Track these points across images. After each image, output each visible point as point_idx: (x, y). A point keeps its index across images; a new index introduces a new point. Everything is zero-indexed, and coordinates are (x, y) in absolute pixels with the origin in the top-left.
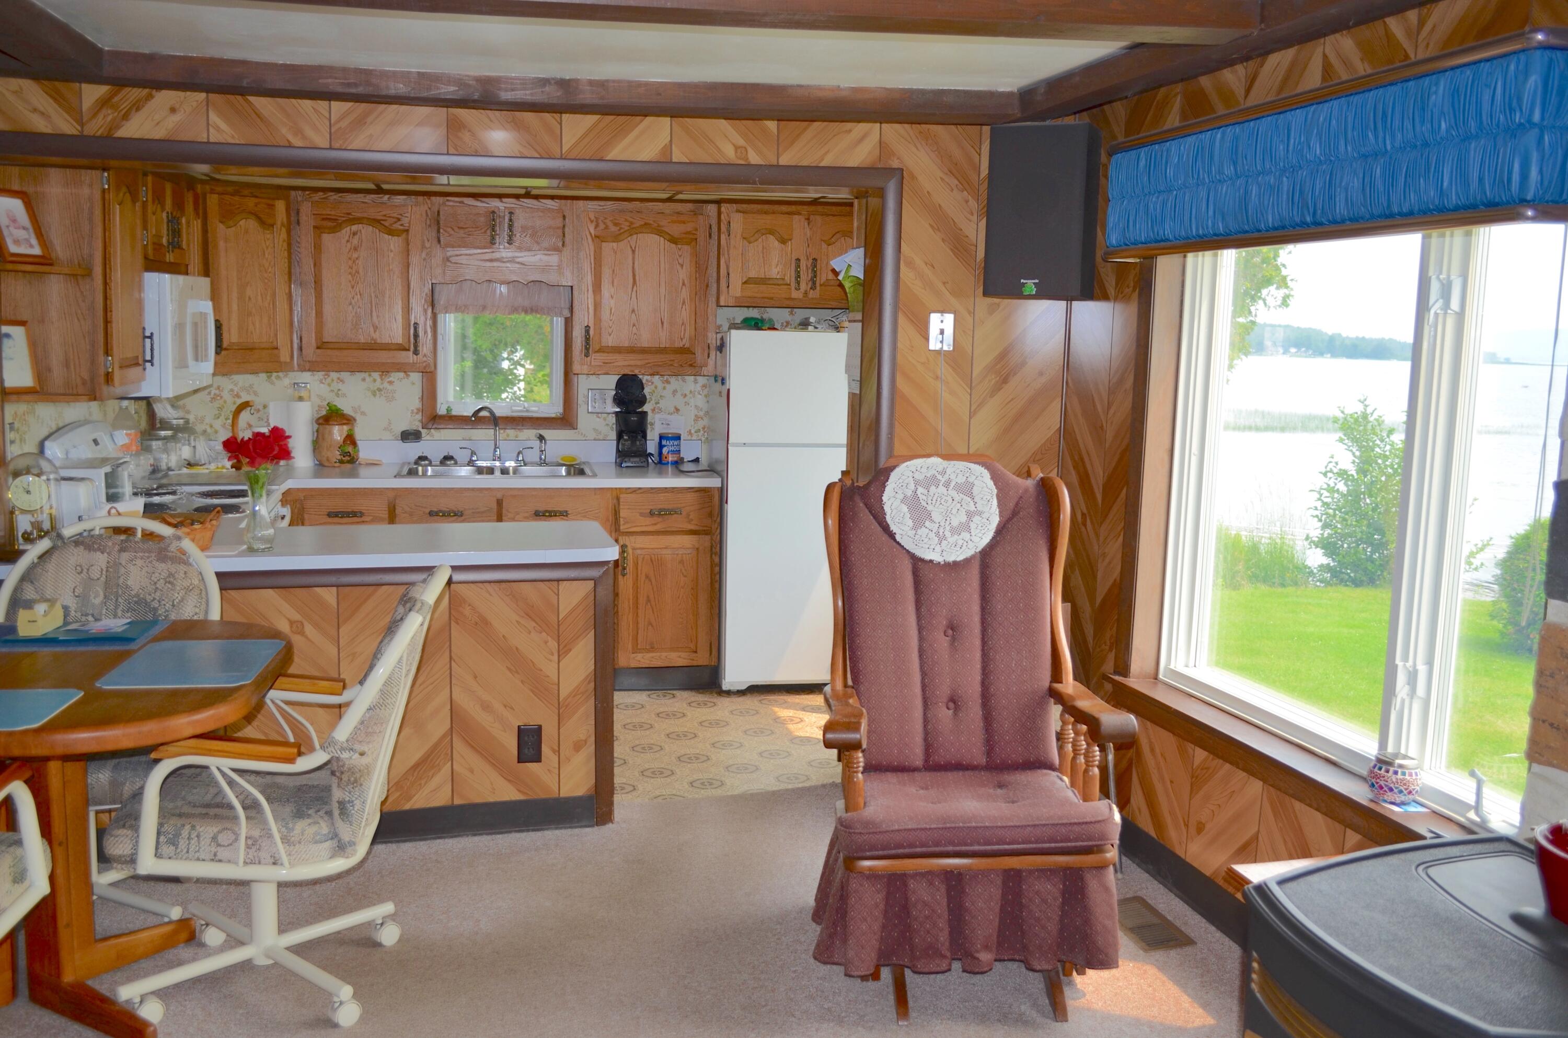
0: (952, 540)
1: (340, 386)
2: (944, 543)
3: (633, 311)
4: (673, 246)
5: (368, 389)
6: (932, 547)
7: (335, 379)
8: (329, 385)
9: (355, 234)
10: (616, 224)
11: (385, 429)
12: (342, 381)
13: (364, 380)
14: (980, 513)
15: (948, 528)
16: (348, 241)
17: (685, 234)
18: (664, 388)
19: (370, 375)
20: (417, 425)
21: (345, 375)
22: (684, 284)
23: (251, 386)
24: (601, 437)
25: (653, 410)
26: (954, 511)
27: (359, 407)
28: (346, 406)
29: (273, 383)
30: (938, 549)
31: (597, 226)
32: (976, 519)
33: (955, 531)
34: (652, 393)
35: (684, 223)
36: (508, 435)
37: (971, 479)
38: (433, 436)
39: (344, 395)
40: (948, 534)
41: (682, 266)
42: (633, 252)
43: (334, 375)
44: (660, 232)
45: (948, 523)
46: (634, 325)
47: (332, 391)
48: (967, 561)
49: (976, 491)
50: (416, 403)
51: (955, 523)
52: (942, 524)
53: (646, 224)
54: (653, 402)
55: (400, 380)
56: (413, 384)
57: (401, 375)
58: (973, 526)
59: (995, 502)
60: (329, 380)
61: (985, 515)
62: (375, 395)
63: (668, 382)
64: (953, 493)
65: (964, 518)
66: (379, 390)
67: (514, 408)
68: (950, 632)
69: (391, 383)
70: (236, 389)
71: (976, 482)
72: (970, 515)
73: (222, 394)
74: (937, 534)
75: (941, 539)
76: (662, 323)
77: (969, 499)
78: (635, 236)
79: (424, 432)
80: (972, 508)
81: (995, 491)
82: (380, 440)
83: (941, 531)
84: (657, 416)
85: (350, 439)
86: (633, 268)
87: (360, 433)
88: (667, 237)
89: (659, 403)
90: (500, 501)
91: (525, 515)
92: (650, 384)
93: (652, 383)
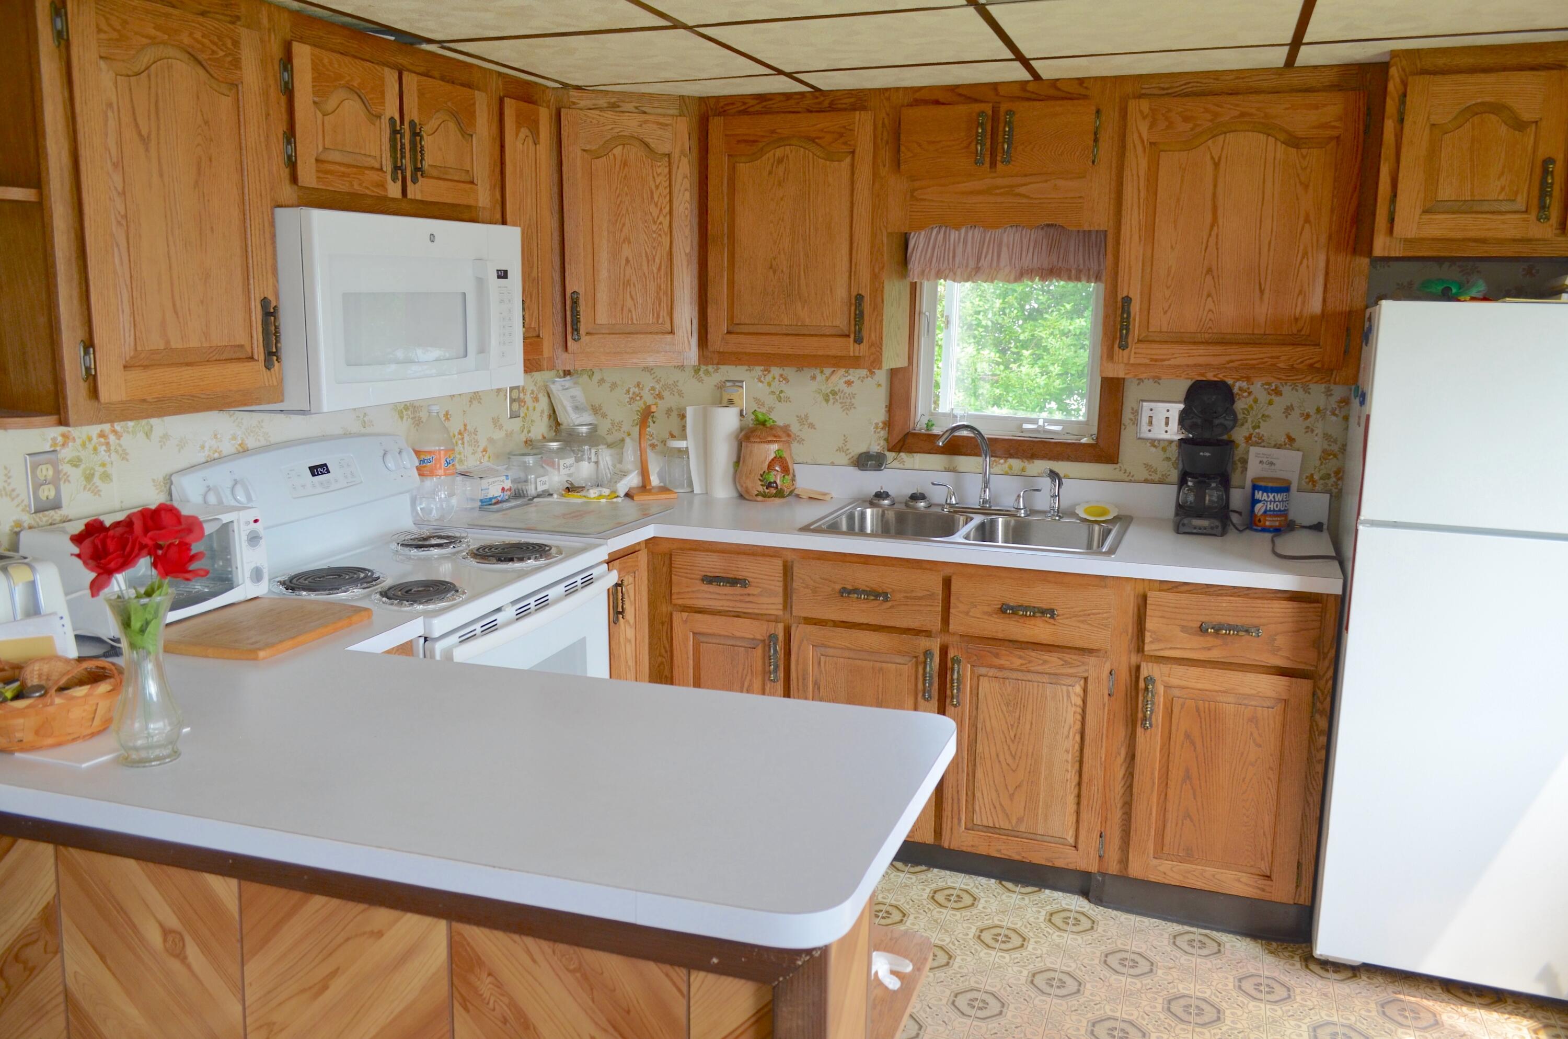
1: (783, 386)
3: (1209, 270)
4: (1293, 151)
5: (819, 391)
7: (777, 377)
8: (769, 384)
9: (780, 160)
10: (1186, 119)
11: (839, 450)
12: (785, 379)
13: (814, 378)
16: (771, 172)
17: (1318, 127)
18: (1270, 403)
19: (822, 372)
20: (876, 446)
21: (789, 372)
22: (1307, 220)
23: (675, 383)
24: (1156, 477)
25: (1248, 439)
27: (806, 416)
28: (780, 416)
29: (701, 380)
31: (1151, 127)
34: (1247, 411)
35: (1316, 107)
36: (1011, 468)
38: (903, 462)
39: (788, 399)
41: (1306, 187)
42: (1217, 165)
43: (776, 371)
44: (1267, 128)
46: (1209, 295)
47: (773, 393)
50: (880, 415)
53: (1243, 115)
54: (1249, 425)
55: (862, 379)
56: (879, 385)
57: (864, 372)
60: (769, 378)
62: (827, 401)
63: (1278, 392)
66: (834, 393)
67: (1026, 426)
69: (849, 383)
76: (1262, 291)
78: (1221, 138)
79: (890, 455)
82: (833, 464)
84: (1253, 450)
85: (781, 463)
86: (1214, 195)
87: (797, 452)
88: (1282, 137)
89: (1259, 427)
90: (947, 583)
91: (986, 609)
92: (1245, 394)
93: (1250, 393)
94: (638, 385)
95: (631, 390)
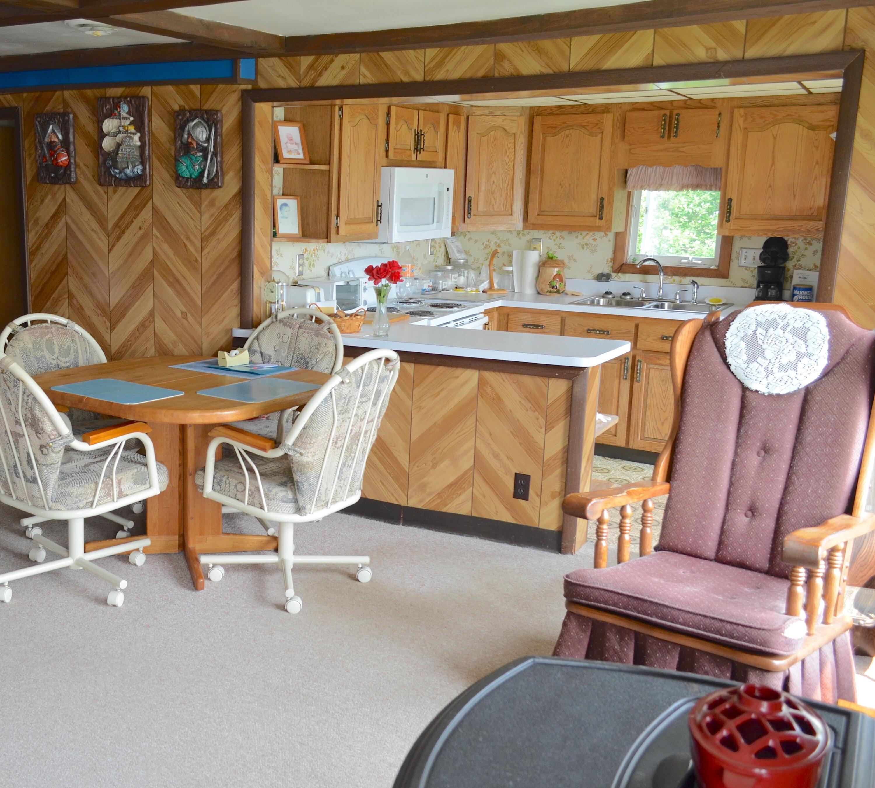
0: (778, 375)
1: (561, 241)
2: (771, 377)
3: (770, 186)
4: (811, 132)
5: (580, 244)
6: (759, 379)
7: (559, 237)
8: (554, 240)
9: (567, 136)
10: (761, 117)
11: (588, 272)
12: (563, 238)
13: (577, 237)
14: (810, 355)
15: (777, 365)
16: (562, 142)
17: (823, 121)
18: (806, 249)
19: (581, 234)
20: (607, 271)
21: (565, 233)
22: (817, 163)
23: (507, 240)
24: (747, 285)
25: (794, 266)
26: (786, 352)
27: (572, 256)
28: (560, 255)
29: (520, 239)
30: (765, 381)
31: (745, 120)
32: (805, 360)
33: (783, 368)
34: (794, 253)
35: (822, 112)
36: (674, 281)
37: (807, 325)
38: (620, 278)
39: (563, 248)
40: (775, 370)
41: (817, 148)
42: (775, 138)
43: (558, 233)
44: (799, 121)
45: (778, 360)
46: (769, 197)
47: (556, 244)
48: (790, 395)
49: (810, 335)
50: (609, 255)
51: (784, 361)
52: (773, 361)
53: (788, 115)
54: (795, 259)
55: (601, 238)
56: (610, 241)
57: (602, 234)
58: (800, 365)
59: (826, 346)
60: (554, 237)
61: (814, 358)
62: (583, 248)
63: (810, 244)
64: (788, 335)
65: (793, 357)
66: (587, 244)
67: (683, 261)
68: (762, 453)
69: (595, 240)
70: (498, 241)
71: (811, 328)
72: (800, 356)
73: (490, 245)
74: (766, 369)
75: (769, 373)
76: (795, 196)
77: (802, 342)
78: (778, 126)
79: (614, 275)
80: (803, 350)
81: (828, 337)
82: (584, 279)
83: (770, 366)
84: (796, 272)
85: (559, 277)
86: (773, 152)
87: (566, 273)
88: (806, 125)
89: (800, 261)
90: (637, 327)
91: (655, 338)
92: (794, 245)
93: (796, 244)
94: (488, 241)
95: (485, 243)
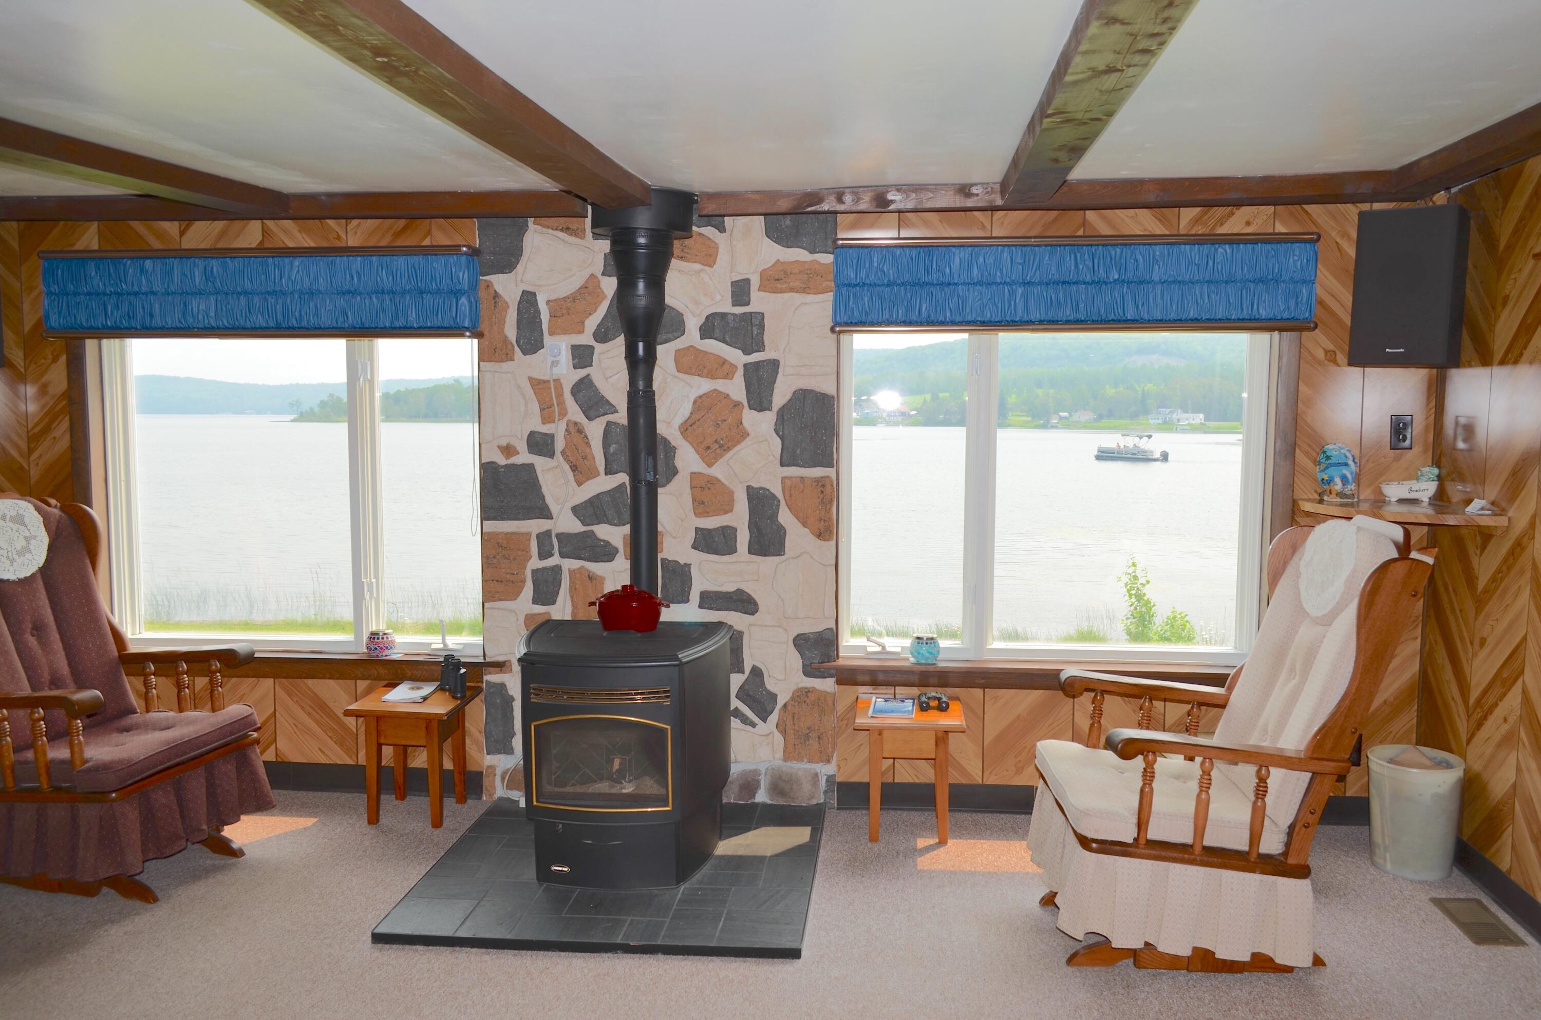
0: (20, 560)
2: (15, 564)
6: (7, 569)
14: (35, 537)
15: (15, 552)
26: (15, 538)
30: (11, 569)
32: (33, 542)
33: (21, 553)
37: (21, 512)
40: (16, 557)
45: (13, 548)
48: (33, 575)
49: (27, 520)
51: (19, 547)
52: (9, 549)
58: (32, 547)
59: (43, 529)
61: (39, 538)
64: (11, 525)
65: (24, 543)
68: (35, 632)
71: (25, 514)
72: (26, 538)
74: (8, 558)
75: (12, 561)
77: (24, 528)
80: (28, 534)
81: (41, 519)
83: (10, 554)
